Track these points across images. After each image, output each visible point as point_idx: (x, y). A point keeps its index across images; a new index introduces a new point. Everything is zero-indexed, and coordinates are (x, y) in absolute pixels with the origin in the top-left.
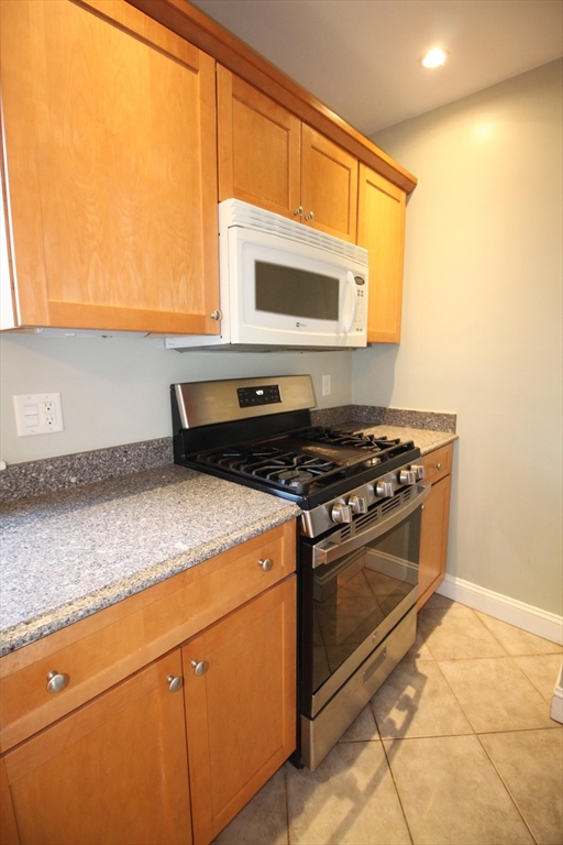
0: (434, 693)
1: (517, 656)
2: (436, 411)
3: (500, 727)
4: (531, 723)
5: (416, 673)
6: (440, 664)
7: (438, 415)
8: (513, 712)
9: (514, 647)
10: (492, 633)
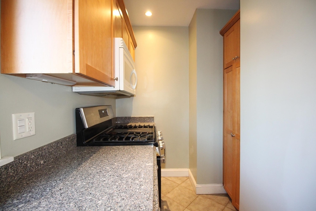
0: (171, 204)
1: (181, 184)
2: (148, 116)
3: (189, 203)
4: (194, 198)
5: (163, 201)
6: (167, 195)
7: (149, 117)
8: (189, 198)
9: (179, 182)
10: (172, 181)
